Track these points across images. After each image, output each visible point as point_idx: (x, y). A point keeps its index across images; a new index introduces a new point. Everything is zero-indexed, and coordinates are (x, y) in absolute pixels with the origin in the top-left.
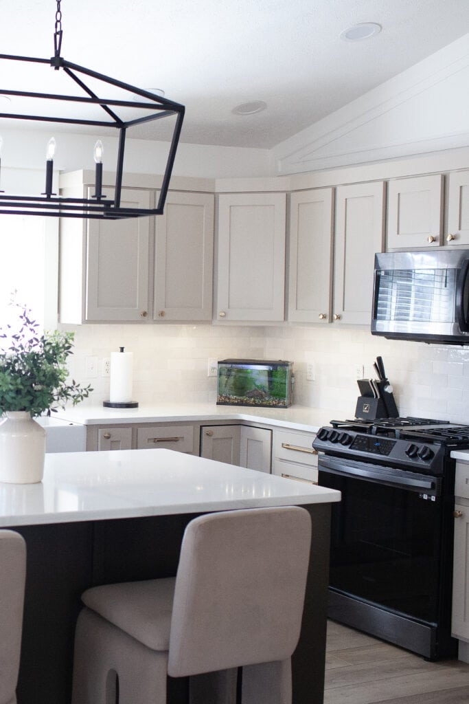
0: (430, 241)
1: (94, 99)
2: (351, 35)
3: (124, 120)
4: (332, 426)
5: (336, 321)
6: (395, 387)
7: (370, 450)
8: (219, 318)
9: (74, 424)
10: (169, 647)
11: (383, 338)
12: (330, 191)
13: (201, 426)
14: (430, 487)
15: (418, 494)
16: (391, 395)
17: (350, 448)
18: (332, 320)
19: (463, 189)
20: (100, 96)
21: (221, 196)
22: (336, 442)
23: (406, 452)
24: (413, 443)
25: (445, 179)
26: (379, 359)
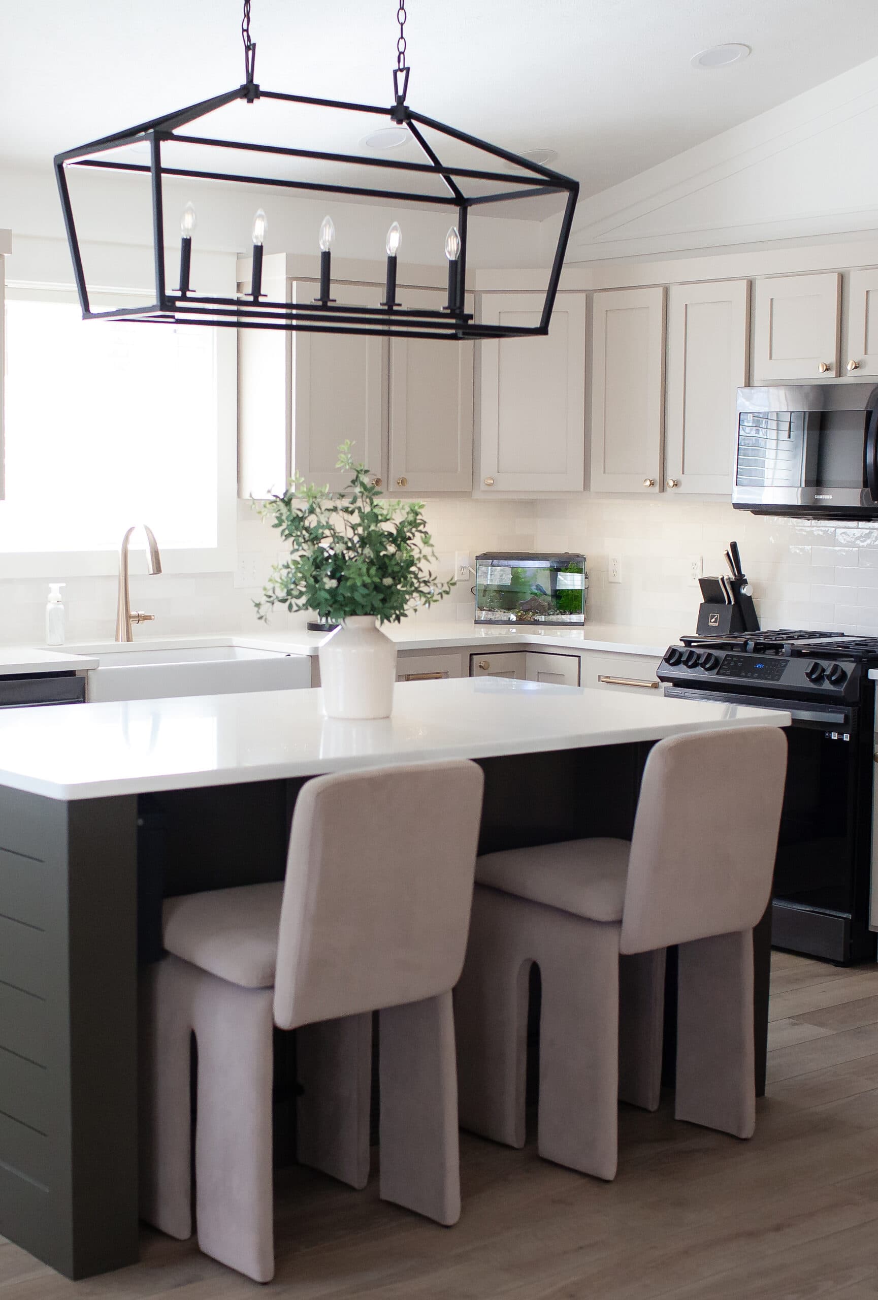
0: (821, 370)
1: (437, 168)
2: (704, 61)
3: (466, 195)
4: (682, 644)
5: (670, 490)
6: (756, 587)
7: (749, 674)
8: (483, 487)
9: (292, 656)
10: (622, 916)
11: (748, 513)
12: (660, 291)
13: (471, 655)
14: (842, 721)
15: (823, 733)
16: (750, 599)
17: (718, 673)
18: (663, 488)
19: (871, 294)
20: (445, 164)
21: (484, 296)
22: (694, 665)
23: (807, 674)
24: (817, 661)
25: (842, 280)
26: (734, 546)
